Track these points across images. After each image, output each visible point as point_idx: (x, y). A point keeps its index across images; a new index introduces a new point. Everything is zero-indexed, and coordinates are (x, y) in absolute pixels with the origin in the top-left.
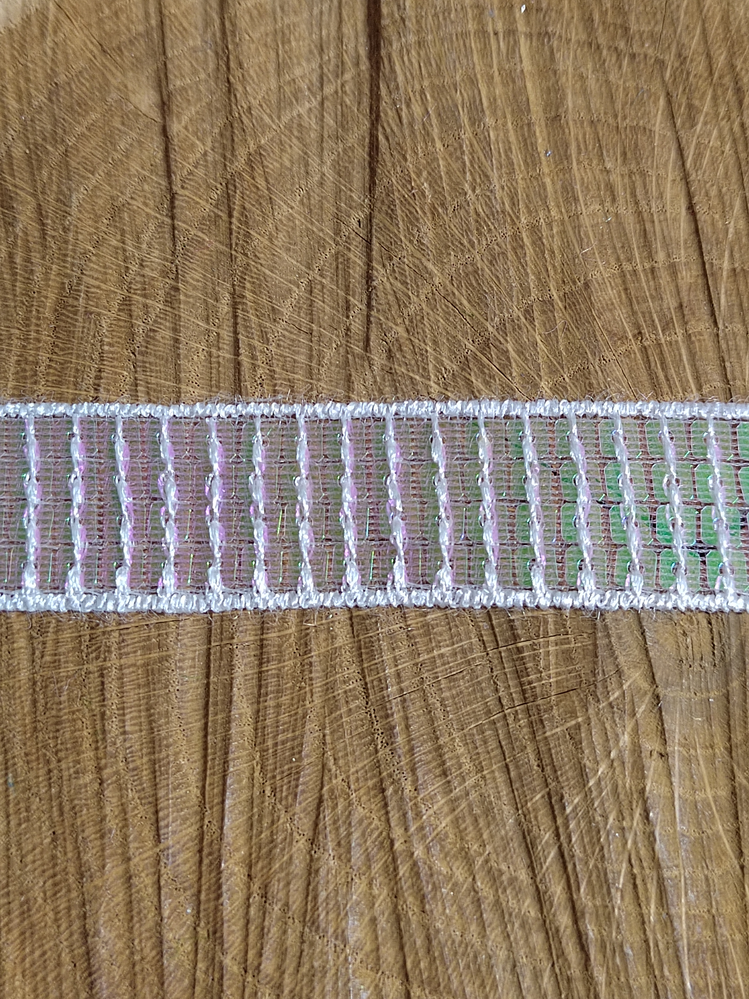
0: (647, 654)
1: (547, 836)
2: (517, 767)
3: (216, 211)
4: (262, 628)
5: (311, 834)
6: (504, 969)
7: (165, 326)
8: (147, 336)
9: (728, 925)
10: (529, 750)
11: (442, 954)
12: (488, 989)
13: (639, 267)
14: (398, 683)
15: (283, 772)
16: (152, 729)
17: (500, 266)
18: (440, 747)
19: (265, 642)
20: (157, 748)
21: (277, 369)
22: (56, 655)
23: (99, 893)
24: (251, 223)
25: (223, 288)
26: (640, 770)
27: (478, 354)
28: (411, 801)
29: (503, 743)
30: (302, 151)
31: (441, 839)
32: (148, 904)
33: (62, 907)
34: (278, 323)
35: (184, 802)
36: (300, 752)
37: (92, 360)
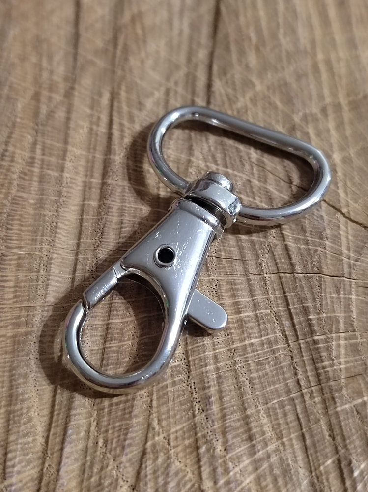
2: (312, 436)
3: (107, 47)
4: (109, 316)
5: (133, 480)
7: (62, 110)
8: (49, 115)
10: (322, 422)
14: (215, 363)
15: (114, 428)
16: (12, 386)
17: (303, 82)
18: (247, 417)
19: (110, 325)
20: (14, 402)
24: (130, 53)
25: (105, 90)
28: (221, 459)
29: (300, 416)
34: (142, 112)
35: (31, 448)
36: (130, 413)
37: (7, 126)
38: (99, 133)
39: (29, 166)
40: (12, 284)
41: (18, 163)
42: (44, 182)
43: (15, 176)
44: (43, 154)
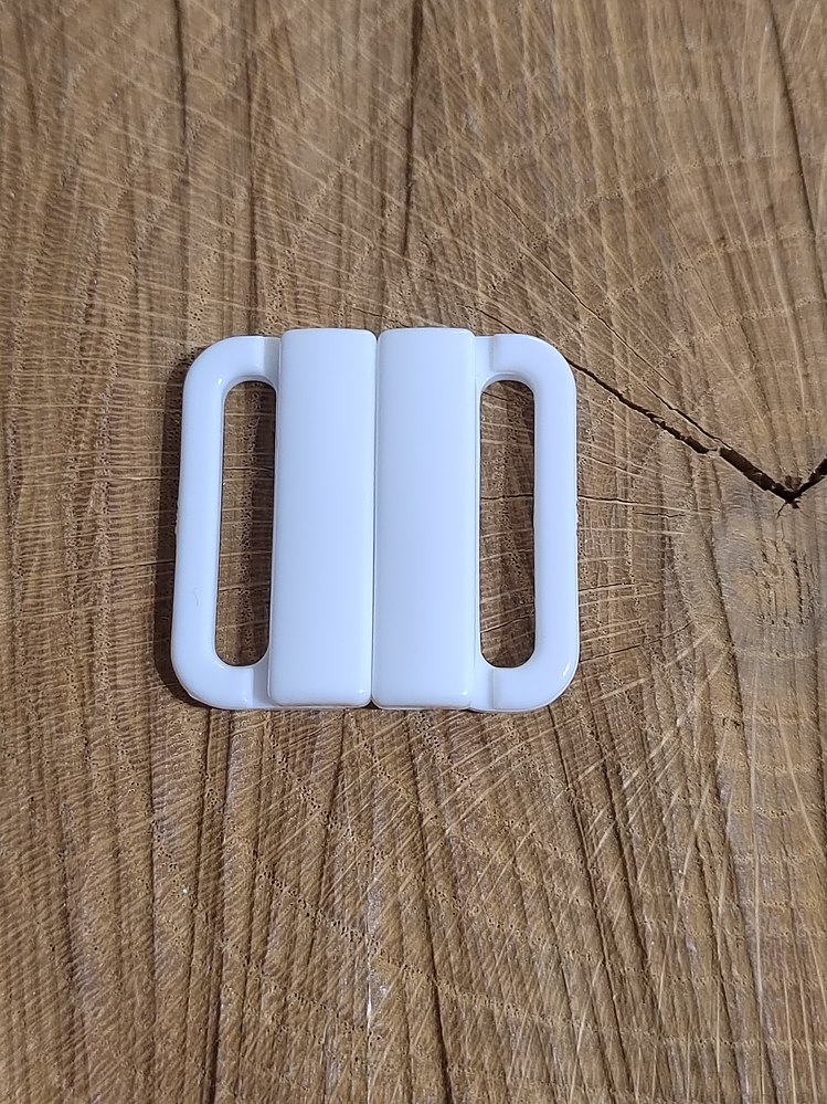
0: (723, 609)
1: (601, 814)
2: (568, 735)
3: (234, 94)
5: (327, 805)
6: (547, 965)
7: (172, 225)
8: (151, 235)
9: (808, 921)
10: (582, 715)
11: (475, 946)
12: (527, 987)
13: (724, 163)
15: (297, 735)
16: (147, 683)
17: (561, 158)
20: (153, 706)
21: (300, 276)
22: (38, 597)
23: (82, 869)
24: (273, 107)
25: (239, 183)
26: (710, 739)
27: (534, 259)
28: (443, 770)
30: (335, 27)
31: (476, 815)
32: (139, 882)
33: (39, 883)
34: (302, 222)
35: (183, 768)
37: (88, 262)
38: (235, 264)
39: (131, 331)
40: (129, 530)
41: (112, 327)
42: (158, 358)
43: (111, 352)
44: (151, 309)
